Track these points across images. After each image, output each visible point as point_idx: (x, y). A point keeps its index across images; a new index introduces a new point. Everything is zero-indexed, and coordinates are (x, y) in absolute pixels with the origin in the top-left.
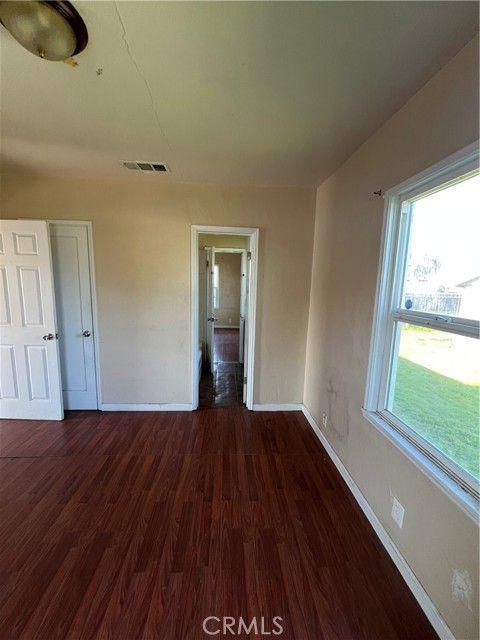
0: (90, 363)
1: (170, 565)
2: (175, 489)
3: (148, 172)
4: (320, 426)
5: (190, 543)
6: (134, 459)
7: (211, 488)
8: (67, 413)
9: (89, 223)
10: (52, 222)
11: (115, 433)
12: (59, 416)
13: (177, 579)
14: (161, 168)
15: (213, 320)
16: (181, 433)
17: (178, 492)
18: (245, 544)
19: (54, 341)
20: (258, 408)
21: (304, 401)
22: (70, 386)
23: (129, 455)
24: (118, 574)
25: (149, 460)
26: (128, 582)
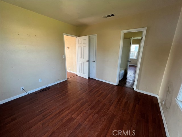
0: (94, 68)
1: (96, 112)
2: (104, 99)
3: (110, 17)
4: (162, 104)
5: (102, 111)
6: (98, 90)
7: (112, 103)
8: (89, 78)
9: (96, 35)
10: (89, 36)
11: (96, 84)
12: (87, 78)
13: (96, 115)
14: (113, 15)
15: (129, 61)
16: (110, 89)
17: (104, 101)
18: (115, 119)
19: (88, 62)
20: (137, 91)
21: (159, 94)
22: (90, 72)
23: (97, 89)
24: (87, 108)
25: (101, 92)
26: (88, 110)
